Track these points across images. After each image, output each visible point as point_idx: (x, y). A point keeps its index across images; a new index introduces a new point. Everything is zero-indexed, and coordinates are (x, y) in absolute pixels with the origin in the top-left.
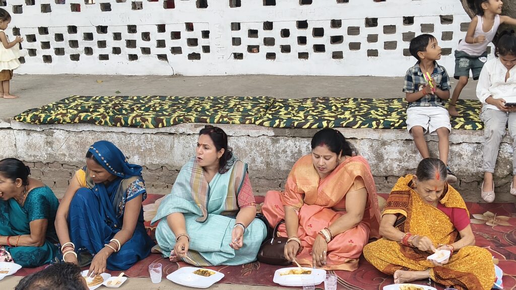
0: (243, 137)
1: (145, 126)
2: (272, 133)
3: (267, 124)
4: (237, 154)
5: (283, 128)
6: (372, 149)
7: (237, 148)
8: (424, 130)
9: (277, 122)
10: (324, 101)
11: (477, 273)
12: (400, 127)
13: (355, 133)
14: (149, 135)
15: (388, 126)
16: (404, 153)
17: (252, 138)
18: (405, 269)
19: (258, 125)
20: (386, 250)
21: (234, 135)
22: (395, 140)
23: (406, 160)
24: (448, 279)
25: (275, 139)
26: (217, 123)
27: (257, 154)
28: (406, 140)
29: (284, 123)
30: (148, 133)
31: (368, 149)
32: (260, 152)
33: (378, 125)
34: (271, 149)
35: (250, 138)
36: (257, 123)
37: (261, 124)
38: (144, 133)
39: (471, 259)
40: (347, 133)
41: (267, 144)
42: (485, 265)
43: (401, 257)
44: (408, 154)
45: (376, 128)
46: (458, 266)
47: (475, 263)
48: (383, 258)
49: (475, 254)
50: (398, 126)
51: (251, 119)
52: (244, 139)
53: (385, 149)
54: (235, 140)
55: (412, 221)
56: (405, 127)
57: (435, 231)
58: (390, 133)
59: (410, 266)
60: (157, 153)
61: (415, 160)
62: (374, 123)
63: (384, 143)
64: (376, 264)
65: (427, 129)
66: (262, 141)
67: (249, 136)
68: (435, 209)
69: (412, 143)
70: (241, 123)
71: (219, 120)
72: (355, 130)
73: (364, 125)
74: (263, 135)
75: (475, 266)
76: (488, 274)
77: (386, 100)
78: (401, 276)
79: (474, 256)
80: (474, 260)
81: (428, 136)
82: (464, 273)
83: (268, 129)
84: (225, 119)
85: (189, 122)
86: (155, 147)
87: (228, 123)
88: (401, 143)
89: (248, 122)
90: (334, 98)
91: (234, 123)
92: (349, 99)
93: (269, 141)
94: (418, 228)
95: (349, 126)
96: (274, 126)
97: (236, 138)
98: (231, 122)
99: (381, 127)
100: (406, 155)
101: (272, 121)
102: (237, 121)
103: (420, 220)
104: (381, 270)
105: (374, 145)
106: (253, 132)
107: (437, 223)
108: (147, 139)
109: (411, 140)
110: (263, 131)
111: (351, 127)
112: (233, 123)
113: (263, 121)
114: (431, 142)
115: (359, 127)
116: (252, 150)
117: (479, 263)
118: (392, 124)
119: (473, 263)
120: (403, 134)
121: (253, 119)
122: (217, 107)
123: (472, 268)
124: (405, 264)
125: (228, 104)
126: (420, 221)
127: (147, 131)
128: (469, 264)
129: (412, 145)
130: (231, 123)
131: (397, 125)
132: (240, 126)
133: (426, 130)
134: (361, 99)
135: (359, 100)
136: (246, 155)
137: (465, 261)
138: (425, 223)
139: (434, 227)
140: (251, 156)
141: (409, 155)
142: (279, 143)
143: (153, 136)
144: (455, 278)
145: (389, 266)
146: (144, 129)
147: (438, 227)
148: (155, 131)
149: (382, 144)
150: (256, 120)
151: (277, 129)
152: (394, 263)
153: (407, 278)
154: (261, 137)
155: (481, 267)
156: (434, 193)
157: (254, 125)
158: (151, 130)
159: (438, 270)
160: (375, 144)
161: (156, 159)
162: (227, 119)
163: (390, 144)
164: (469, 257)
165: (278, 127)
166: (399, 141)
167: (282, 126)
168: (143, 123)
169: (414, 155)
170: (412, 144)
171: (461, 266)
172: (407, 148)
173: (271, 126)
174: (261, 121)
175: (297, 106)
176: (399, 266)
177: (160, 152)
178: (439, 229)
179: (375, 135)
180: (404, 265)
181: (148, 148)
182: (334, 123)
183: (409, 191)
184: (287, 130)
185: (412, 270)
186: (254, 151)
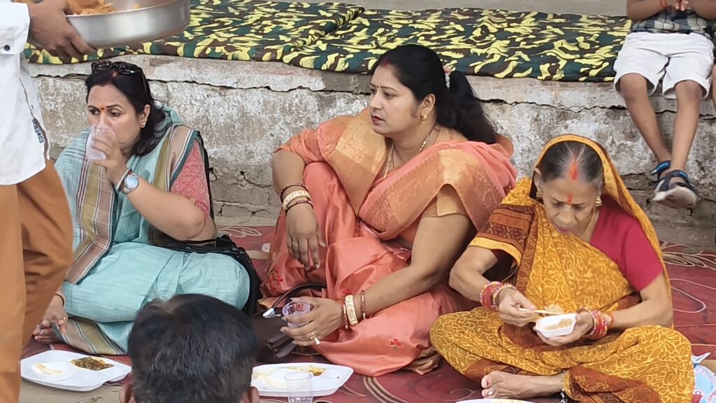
0: (255, 90)
1: (41, 60)
2: (318, 83)
3: (307, 62)
4: (242, 130)
5: (343, 72)
6: (539, 127)
7: (242, 116)
8: (650, 85)
9: (331, 58)
10: (468, 17)
11: (654, 381)
12: (599, 79)
13: (500, 88)
14: (51, 80)
15: (573, 75)
16: (607, 138)
17: (275, 94)
18: (513, 370)
19: (289, 64)
20: (476, 329)
21: (235, 86)
22: (588, 107)
23: (613, 153)
24: (596, 393)
25: (326, 97)
26: (199, 57)
27: (287, 130)
28: (613, 108)
29: (346, 62)
30: (49, 76)
31: (528, 127)
32: (293, 125)
33: (552, 71)
34: (317, 120)
35: (271, 93)
36: (287, 58)
37: (295, 63)
38: (39, 76)
39: (643, 352)
40: (482, 89)
41: (309, 107)
42: (672, 364)
43: (504, 344)
44: (615, 140)
45: (548, 79)
46: (616, 366)
47: (649, 360)
48: (466, 345)
49: (652, 340)
50: (597, 75)
51: (274, 51)
52: (259, 96)
53: (566, 127)
54: (240, 98)
55: (534, 271)
56: (611, 79)
57: (583, 292)
58: (577, 92)
59: (522, 365)
60: (68, 122)
61: (632, 156)
62: (544, 68)
63: (564, 114)
64: (452, 357)
65: (655, 83)
66: (297, 101)
67: (268, 88)
68: (585, 246)
69: (625, 115)
70: (252, 59)
71: (205, 50)
72: (500, 82)
73: (522, 72)
74: (300, 87)
75: (650, 367)
76: (678, 383)
77: (612, 18)
78: (501, 384)
79: (648, 344)
80: (648, 354)
81: (661, 100)
82: (628, 380)
83: (311, 75)
84: (218, 49)
85: (140, 53)
86: (64, 108)
87: (224, 57)
88: (601, 114)
89: (267, 56)
90: (495, 11)
91: (237, 59)
92: (527, 13)
93: (312, 102)
94: (546, 286)
95: (487, 73)
96: (324, 67)
97: (240, 92)
98: (230, 55)
99: (558, 76)
100: (613, 142)
101: (321, 56)
102: (243, 54)
103: (553, 269)
104: (461, 371)
105: (541, 117)
106: (279, 81)
107: (589, 274)
108: (47, 88)
109: (623, 108)
110: (300, 78)
111: (492, 76)
112: (235, 59)
113: (301, 56)
114: (667, 115)
115: (509, 76)
116: (274, 121)
117: (657, 360)
118: (582, 70)
119: (646, 359)
120: (606, 94)
121: (280, 52)
122: (218, 22)
123: (645, 371)
124: (511, 360)
125: (246, 17)
126: (551, 272)
127: (46, 70)
128: (637, 362)
129: (624, 119)
130: (230, 57)
131: (593, 73)
132: (248, 66)
133: (653, 86)
134: (555, 16)
135: (550, 16)
136: (263, 132)
137: (631, 355)
138: (560, 275)
139: (582, 283)
140: (272, 135)
141: (618, 143)
142: (335, 106)
143: (59, 82)
144: (610, 392)
145: (479, 362)
146: (40, 67)
147: (590, 284)
148: (64, 71)
149: (559, 117)
150: (286, 52)
151: (330, 75)
152: (489, 357)
153: (514, 390)
154: (294, 93)
155: (662, 369)
156: (568, 208)
157: (280, 64)
158: (54, 68)
159: (577, 375)
160: (545, 114)
161: (66, 137)
162: (223, 48)
163: (577, 116)
164: (638, 345)
165: (332, 70)
166: (596, 110)
167: (340, 67)
168: (38, 53)
169: (629, 143)
170: (626, 118)
171: (623, 366)
172: (614, 128)
173: (317, 67)
174: (296, 54)
175: (400, 26)
176: (501, 363)
177: (73, 120)
178: (592, 288)
179: (545, 95)
180: (509, 363)
181: (49, 108)
182: (455, 65)
183: (533, 208)
184: (352, 78)
185: (528, 373)
186: (280, 124)
